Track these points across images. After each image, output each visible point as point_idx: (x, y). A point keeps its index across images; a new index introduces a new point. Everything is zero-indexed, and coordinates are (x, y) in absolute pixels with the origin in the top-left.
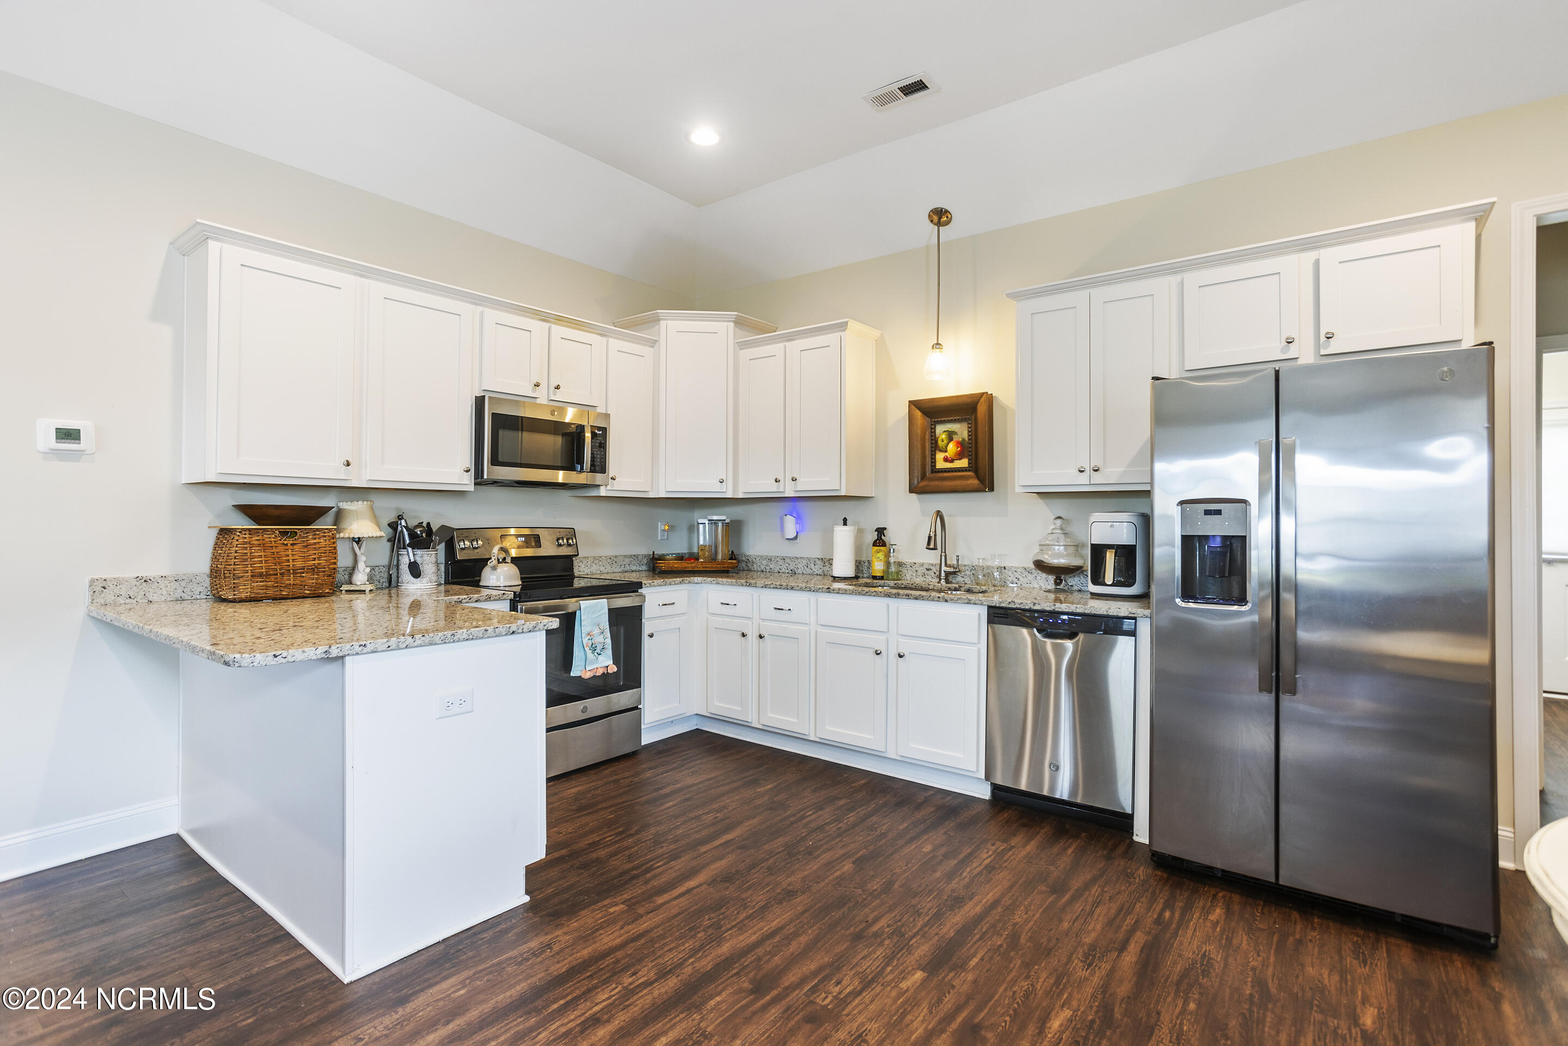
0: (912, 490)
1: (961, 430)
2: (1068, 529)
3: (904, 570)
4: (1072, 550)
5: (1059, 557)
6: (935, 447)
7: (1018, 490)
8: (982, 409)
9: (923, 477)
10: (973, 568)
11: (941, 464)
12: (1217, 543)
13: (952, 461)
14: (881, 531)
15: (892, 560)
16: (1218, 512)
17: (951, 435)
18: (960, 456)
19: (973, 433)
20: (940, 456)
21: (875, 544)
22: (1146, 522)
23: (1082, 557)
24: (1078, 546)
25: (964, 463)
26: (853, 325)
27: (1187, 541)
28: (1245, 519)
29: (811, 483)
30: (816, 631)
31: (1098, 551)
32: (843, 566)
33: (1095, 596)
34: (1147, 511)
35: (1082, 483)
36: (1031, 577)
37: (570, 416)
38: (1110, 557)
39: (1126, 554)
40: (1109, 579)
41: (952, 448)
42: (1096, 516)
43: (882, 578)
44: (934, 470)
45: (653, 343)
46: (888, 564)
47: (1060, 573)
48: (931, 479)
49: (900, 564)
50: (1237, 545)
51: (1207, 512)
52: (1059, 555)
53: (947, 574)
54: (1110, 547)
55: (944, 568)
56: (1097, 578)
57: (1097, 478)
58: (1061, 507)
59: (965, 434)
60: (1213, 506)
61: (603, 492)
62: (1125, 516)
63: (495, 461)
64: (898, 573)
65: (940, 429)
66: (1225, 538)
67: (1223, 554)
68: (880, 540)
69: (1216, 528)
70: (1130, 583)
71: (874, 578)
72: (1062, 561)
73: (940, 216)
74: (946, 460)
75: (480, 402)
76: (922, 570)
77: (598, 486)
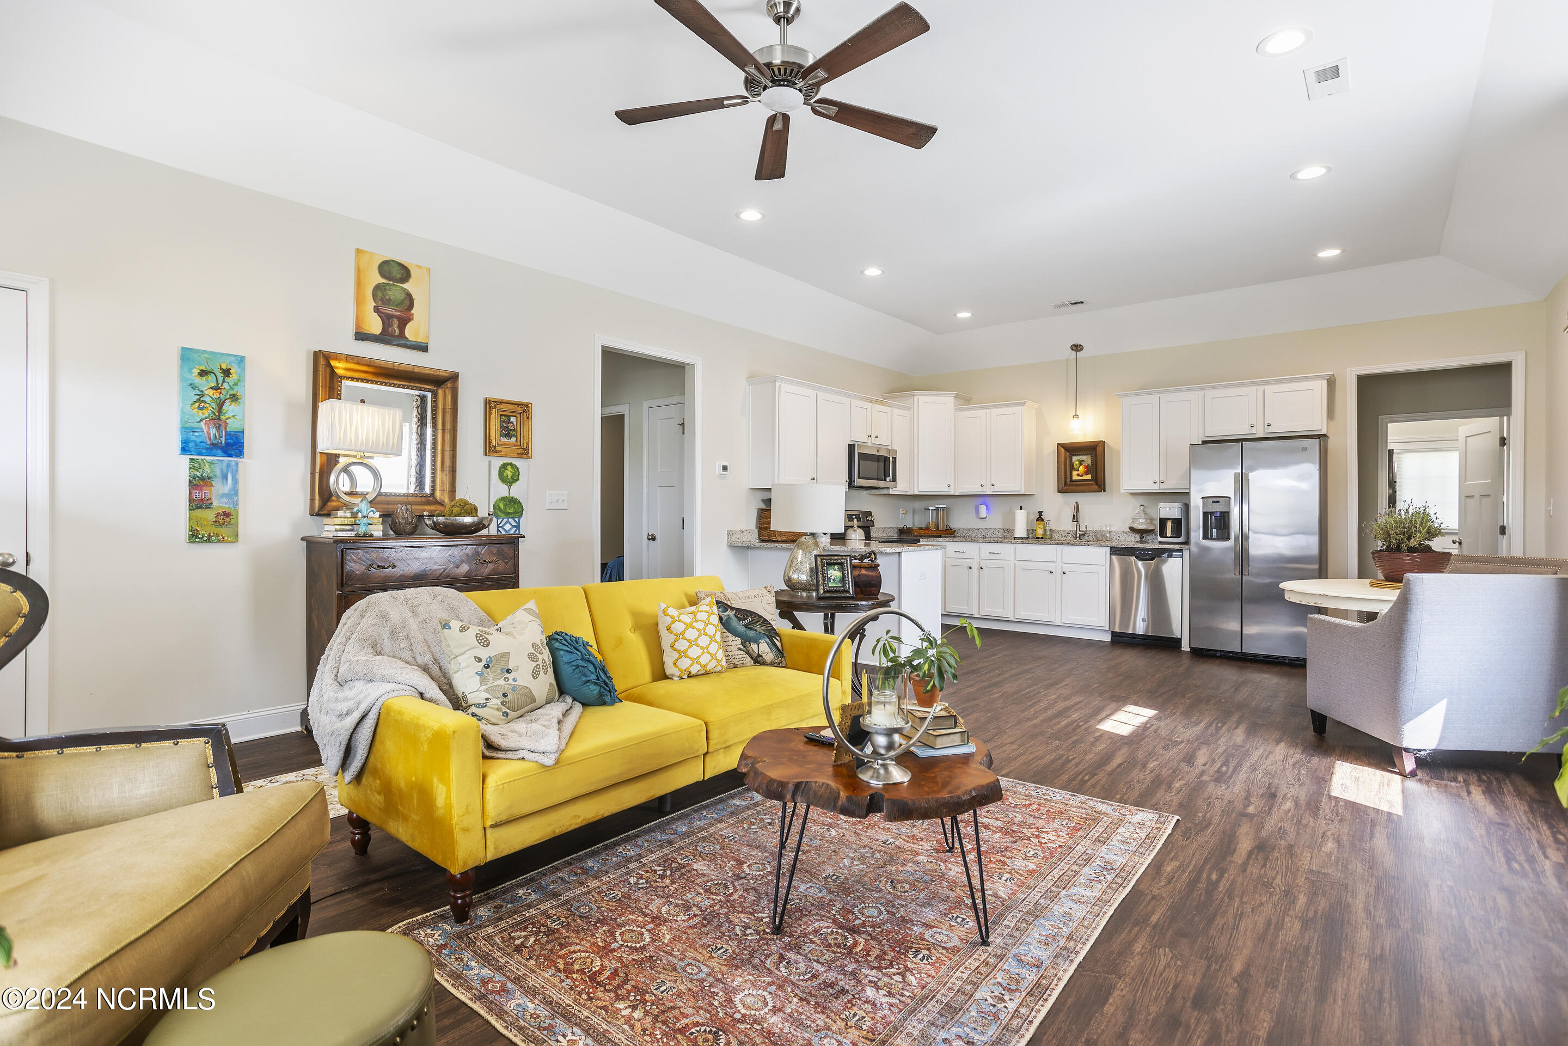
0: (1059, 492)
1: (1087, 459)
2: (1147, 511)
3: (1054, 534)
4: (1148, 521)
5: (1142, 524)
6: (1072, 468)
7: (1122, 491)
8: (1099, 450)
9: (1066, 484)
10: (1095, 532)
11: (1075, 477)
12: (1218, 514)
13: (1082, 476)
14: (1040, 513)
15: (1047, 528)
16: (1218, 502)
17: (1081, 462)
18: (1086, 473)
19: (1095, 461)
20: (1075, 473)
21: (1037, 520)
22: (1187, 508)
23: (1154, 525)
24: (1152, 519)
25: (1089, 477)
26: (1028, 403)
27: (1205, 514)
28: (1228, 505)
29: (1001, 488)
30: (1015, 564)
31: (1163, 522)
32: (1020, 532)
33: (1161, 543)
34: (1187, 502)
35: (1155, 488)
36: (1126, 536)
37: (883, 453)
38: (1169, 524)
39: (1177, 522)
40: (1169, 535)
41: (1082, 469)
42: (1162, 505)
43: (1042, 538)
44: (1071, 480)
45: (908, 409)
46: (1045, 530)
47: (1142, 533)
48: (1070, 485)
49: (1051, 531)
50: (1226, 515)
51: (1214, 502)
52: (1143, 524)
53: (1080, 535)
54: (1169, 519)
55: (1078, 532)
56: (1163, 534)
57: (1162, 486)
58: (1141, 500)
59: (1090, 462)
60: (1216, 500)
61: (891, 492)
62: (1176, 504)
63: (859, 477)
64: (1051, 535)
65: (1075, 459)
66: (1221, 512)
67: (1221, 519)
68: (1040, 519)
69: (1217, 509)
70: (1179, 536)
71: (1038, 538)
72: (1143, 527)
73: (1077, 348)
74: (1078, 475)
75: (851, 447)
76: (1064, 534)
77: (888, 488)
